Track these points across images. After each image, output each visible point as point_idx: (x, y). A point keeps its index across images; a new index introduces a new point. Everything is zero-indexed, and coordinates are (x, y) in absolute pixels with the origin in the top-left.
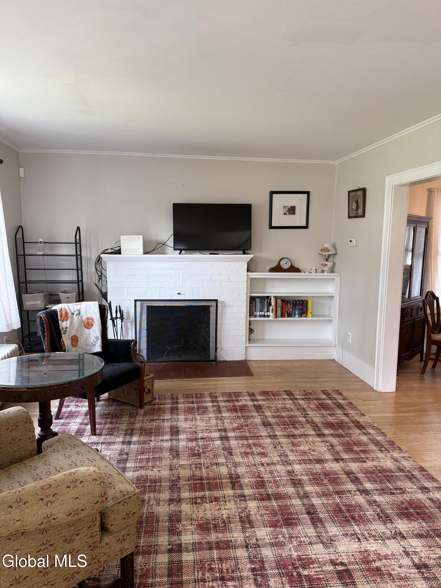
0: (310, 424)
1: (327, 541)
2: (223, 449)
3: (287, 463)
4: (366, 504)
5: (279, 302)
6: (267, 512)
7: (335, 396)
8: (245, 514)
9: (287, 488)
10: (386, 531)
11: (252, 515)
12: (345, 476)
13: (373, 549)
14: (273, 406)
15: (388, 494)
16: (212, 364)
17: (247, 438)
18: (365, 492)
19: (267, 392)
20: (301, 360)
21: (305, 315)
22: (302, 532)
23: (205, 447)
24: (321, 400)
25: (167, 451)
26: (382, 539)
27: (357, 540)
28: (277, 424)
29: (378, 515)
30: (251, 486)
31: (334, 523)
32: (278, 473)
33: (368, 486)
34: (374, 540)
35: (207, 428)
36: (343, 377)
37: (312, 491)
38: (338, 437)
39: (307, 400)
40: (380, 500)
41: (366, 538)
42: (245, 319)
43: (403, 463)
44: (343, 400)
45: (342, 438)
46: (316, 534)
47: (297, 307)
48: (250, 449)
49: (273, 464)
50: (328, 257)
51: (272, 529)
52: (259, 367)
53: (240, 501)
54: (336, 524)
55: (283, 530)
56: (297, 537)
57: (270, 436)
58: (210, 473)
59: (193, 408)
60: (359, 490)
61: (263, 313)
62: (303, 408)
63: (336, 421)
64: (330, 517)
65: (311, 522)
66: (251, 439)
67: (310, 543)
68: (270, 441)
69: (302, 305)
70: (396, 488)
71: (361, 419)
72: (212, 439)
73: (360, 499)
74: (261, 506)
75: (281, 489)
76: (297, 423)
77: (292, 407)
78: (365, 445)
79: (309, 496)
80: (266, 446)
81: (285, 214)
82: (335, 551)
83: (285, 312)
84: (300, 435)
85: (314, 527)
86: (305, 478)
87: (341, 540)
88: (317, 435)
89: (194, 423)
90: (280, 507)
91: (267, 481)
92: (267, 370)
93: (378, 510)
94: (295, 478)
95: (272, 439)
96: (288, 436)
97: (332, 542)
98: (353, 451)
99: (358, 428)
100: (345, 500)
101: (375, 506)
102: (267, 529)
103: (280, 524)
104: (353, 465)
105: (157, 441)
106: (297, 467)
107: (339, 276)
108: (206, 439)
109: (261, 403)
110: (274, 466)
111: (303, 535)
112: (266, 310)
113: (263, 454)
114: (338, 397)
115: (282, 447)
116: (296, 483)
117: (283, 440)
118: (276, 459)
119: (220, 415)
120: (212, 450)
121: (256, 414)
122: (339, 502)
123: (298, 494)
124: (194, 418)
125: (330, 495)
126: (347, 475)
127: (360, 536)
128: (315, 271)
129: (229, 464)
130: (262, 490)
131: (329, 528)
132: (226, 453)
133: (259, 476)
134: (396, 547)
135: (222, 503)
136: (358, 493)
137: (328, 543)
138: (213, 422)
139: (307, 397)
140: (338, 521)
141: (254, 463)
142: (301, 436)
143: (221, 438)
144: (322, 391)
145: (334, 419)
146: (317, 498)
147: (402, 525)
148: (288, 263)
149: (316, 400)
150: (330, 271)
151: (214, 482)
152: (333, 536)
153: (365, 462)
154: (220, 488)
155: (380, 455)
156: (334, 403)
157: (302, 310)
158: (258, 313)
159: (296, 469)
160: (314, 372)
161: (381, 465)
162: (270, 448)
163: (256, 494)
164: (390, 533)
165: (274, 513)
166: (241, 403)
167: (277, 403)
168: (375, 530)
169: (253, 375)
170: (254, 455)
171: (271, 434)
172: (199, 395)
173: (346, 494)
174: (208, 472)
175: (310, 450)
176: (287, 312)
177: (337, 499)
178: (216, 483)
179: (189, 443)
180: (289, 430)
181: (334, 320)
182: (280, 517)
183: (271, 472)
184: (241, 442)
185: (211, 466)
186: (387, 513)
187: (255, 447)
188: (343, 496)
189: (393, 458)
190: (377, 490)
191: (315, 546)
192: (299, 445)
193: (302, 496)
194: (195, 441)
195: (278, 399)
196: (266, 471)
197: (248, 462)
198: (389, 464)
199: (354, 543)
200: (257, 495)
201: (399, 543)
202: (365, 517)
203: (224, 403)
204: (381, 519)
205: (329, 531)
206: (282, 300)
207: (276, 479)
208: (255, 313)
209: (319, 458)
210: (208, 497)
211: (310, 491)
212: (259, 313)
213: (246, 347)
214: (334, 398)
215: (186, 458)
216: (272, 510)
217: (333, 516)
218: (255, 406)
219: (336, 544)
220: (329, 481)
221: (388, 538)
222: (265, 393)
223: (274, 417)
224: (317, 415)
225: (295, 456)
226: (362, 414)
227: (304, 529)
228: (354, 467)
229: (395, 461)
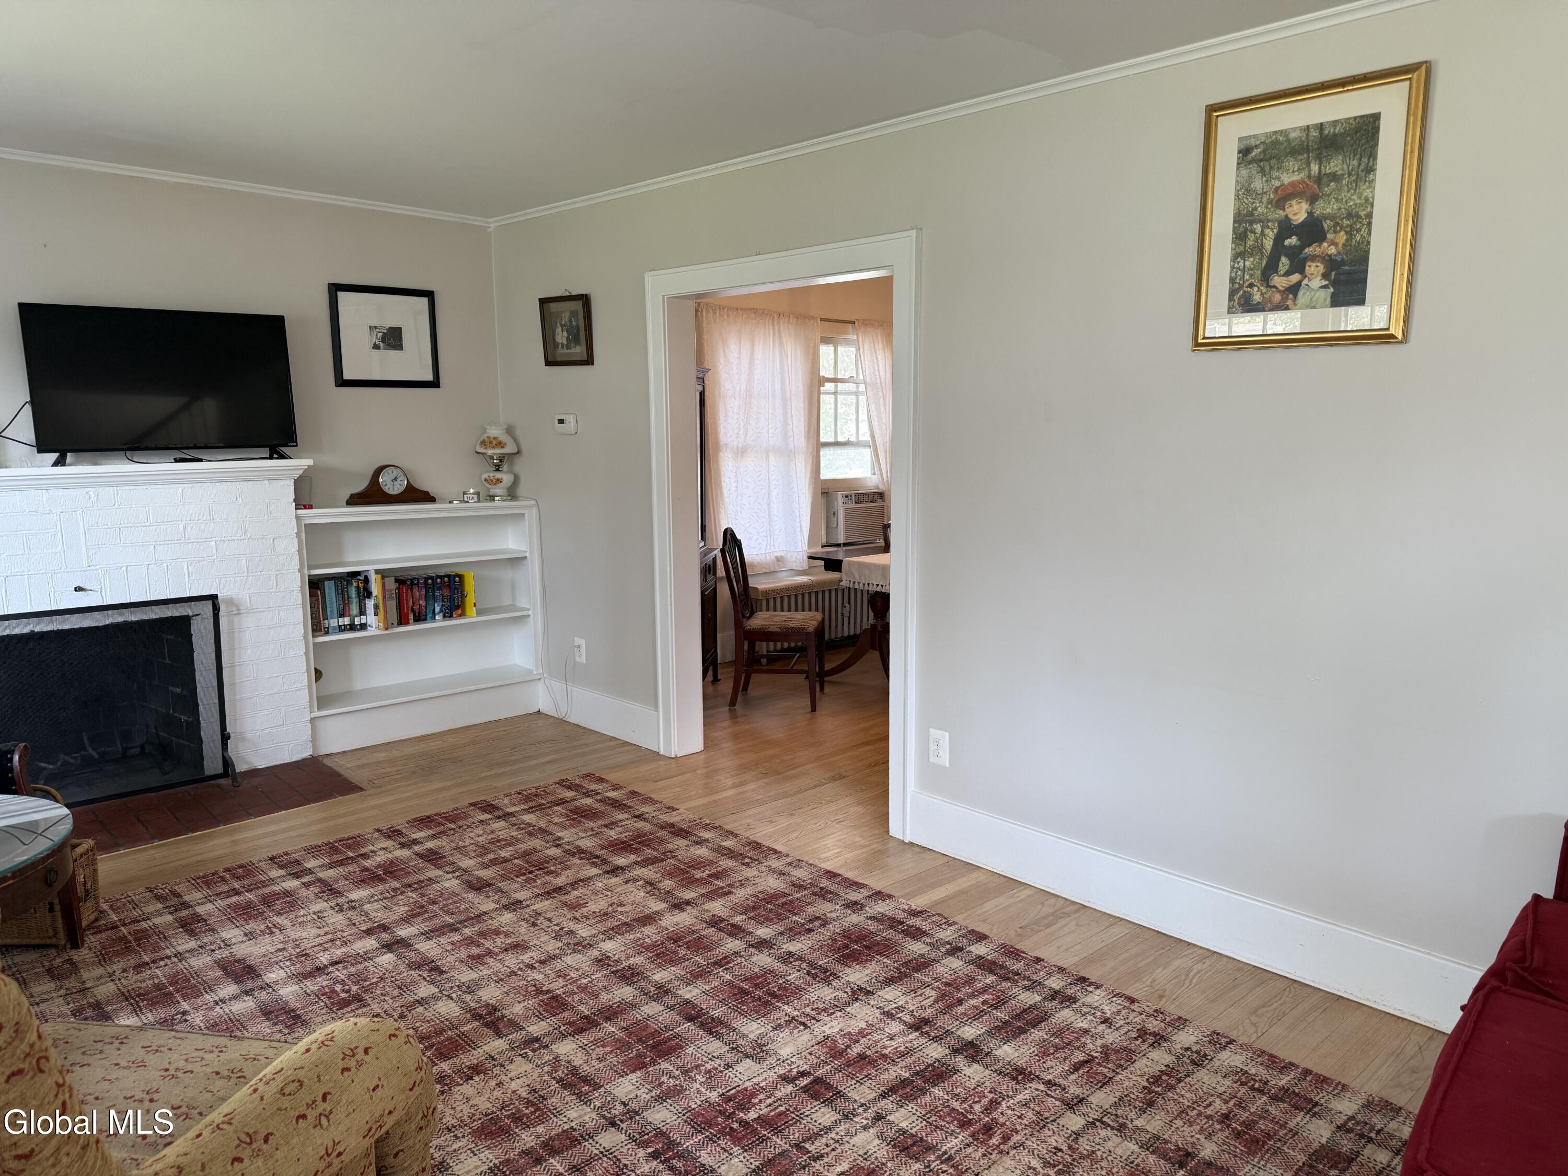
0: (577, 856)
1: (754, 1050)
2: (410, 967)
3: (582, 946)
4: (778, 964)
5: (391, 584)
6: (609, 1049)
7: (593, 787)
8: (563, 1072)
9: (616, 992)
10: (837, 993)
11: (581, 1065)
12: (711, 930)
13: (836, 1030)
14: (466, 844)
15: (804, 935)
16: (218, 786)
17: (453, 928)
18: (762, 945)
19: (428, 817)
20: (462, 728)
21: (459, 612)
22: (700, 1055)
23: (359, 978)
24: (567, 802)
25: (258, 1020)
26: (838, 1009)
27: (802, 1027)
28: (504, 877)
29: (809, 973)
30: (537, 1016)
31: (746, 1016)
32: (577, 970)
33: (763, 932)
34: (828, 1015)
35: (330, 936)
36: (583, 745)
37: (669, 979)
38: (652, 864)
39: (537, 810)
40: (797, 948)
41: (814, 1019)
42: (303, 643)
43: (795, 873)
44: (613, 790)
45: (661, 864)
46: (727, 1048)
47: (437, 593)
48: (478, 946)
49: (552, 958)
50: (501, 461)
51: (639, 1074)
52: (363, 766)
53: (534, 1051)
54: (750, 1015)
55: (662, 1067)
56: (698, 1067)
57: (506, 907)
58: (417, 1024)
59: (249, 905)
60: (752, 946)
61: (346, 621)
62: (540, 828)
63: (626, 834)
64: (733, 1009)
65: (704, 1031)
66: (466, 927)
67: (728, 1066)
68: (512, 918)
69: (449, 586)
70: (811, 920)
71: (674, 818)
72: (366, 957)
73: (763, 960)
74: (586, 1043)
75: (606, 998)
76: (548, 863)
77: (514, 834)
78: (711, 863)
79: (670, 990)
80: (511, 930)
81: (376, 347)
82: (779, 1060)
83: (408, 610)
84: (572, 884)
85: (715, 1036)
86: (639, 960)
87: (775, 1038)
88: (608, 872)
89: (281, 937)
90: (627, 1030)
91: (564, 993)
92: (391, 770)
93: (804, 965)
94: (618, 968)
95: (515, 910)
96: (548, 894)
97: (764, 1048)
98: (697, 880)
99: (678, 835)
100: (738, 971)
101: (794, 961)
102: (629, 1077)
103: (648, 1059)
104: (712, 906)
105: (204, 1007)
106: (610, 946)
107: (533, 506)
108: (348, 962)
109: (430, 845)
110: (559, 961)
111: (705, 1059)
112: (355, 609)
113: (519, 947)
114: (600, 787)
115: (550, 920)
116: (629, 976)
117: (542, 905)
118: (552, 946)
119: (341, 900)
120: (381, 978)
121: (439, 872)
122: (730, 978)
123: (645, 994)
124: (270, 925)
125: (706, 973)
126: (713, 926)
127: (803, 1020)
128: (475, 496)
129: (451, 992)
130: (566, 1014)
131: (743, 1028)
132: (425, 974)
133: (539, 991)
134: (868, 1012)
135: (497, 1070)
136: (752, 950)
137: (758, 1053)
138: (335, 920)
139: (532, 804)
140: (751, 1011)
141: (509, 970)
142: (575, 884)
143: (388, 947)
144: (559, 783)
145: (621, 833)
146: (687, 987)
147: (857, 975)
148: (400, 478)
149: (557, 805)
150: (509, 495)
151: (442, 1038)
152: (758, 1038)
153: (730, 893)
154: (469, 1045)
155: (750, 873)
156: (601, 801)
157: (451, 599)
158: (334, 622)
159: (608, 950)
160: (512, 749)
161: (760, 889)
162: (523, 931)
163: (560, 1027)
164: (846, 995)
165: (621, 1046)
166: (378, 859)
167: (471, 835)
168: (819, 999)
169: (361, 789)
170: (497, 955)
171: (503, 901)
172: (239, 870)
173: (734, 961)
174: (410, 1026)
175: (611, 905)
176: (413, 610)
177: (724, 975)
178: (449, 1039)
179: (308, 984)
180: (539, 882)
181: (532, 616)
182: (640, 1047)
183: (561, 974)
184: (443, 940)
185: (410, 1011)
186: (820, 966)
187: (486, 939)
188: (731, 965)
189: (773, 871)
190: (782, 934)
191: (740, 1068)
192: (582, 904)
193: (657, 994)
194: (320, 975)
195: (468, 826)
196: (547, 976)
197: (493, 973)
198: (773, 884)
199: (801, 1033)
200: (563, 1028)
201: (869, 1004)
202: (790, 985)
203: (332, 870)
204: (818, 979)
205: (746, 1032)
206: (397, 580)
207: (581, 984)
208: (326, 621)
209: (642, 915)
210: (454, 1072)
211: (666, 980)
212: (336, 620)
213: (312, 720)
214: (593, 791)
215: (325, 1018)
216: (616, 1042)
217: (737, 1007)
218: (419, 855)
219: (773, 1048)
220: (688, 948)
221: (848, 1004)
222: (424, 822)
223: (485, 866)
224: (581, 835)
225: (590, 928)
226: (669, 808)
227: (699, 1048)
228: (717, 907)
229: (780, 874)
